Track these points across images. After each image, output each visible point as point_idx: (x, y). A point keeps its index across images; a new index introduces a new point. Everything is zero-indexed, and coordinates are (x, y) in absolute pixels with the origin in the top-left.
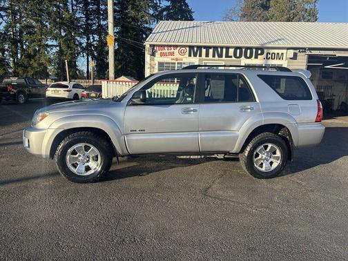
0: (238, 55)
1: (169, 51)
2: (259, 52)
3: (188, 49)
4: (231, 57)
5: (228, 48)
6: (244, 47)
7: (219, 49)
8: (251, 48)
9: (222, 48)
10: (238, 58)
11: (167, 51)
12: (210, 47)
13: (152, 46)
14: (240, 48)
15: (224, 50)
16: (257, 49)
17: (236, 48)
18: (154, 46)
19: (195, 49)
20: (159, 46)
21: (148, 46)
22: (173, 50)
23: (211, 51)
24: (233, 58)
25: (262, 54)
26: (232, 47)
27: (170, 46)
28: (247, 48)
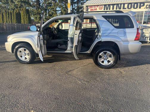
0: (130, 7)
1: (95, 8)
2: (142, 5)
3: (103, 6)
4: (126, 8)
5: (124, 4)
6: (133, 3)
7: (120, 5)
8: (137, 3)
9: (121, 4)
10: (130, 9)
11: (93, 8)
12: (115, 4)
13: (87, 6)
14: (131, 3)
15: (122, 5)
16: (141, 3)
17: (129, 4)
18: (88, 6)
19: (107, 6)
20: (90, 6)
21: (85, 7)
22: (96, 8)
23: (115, 6)
24: (127, 9)
25: (143, 5)
26: (126, 3)
27: (95, 6)
28: (135, 3)
